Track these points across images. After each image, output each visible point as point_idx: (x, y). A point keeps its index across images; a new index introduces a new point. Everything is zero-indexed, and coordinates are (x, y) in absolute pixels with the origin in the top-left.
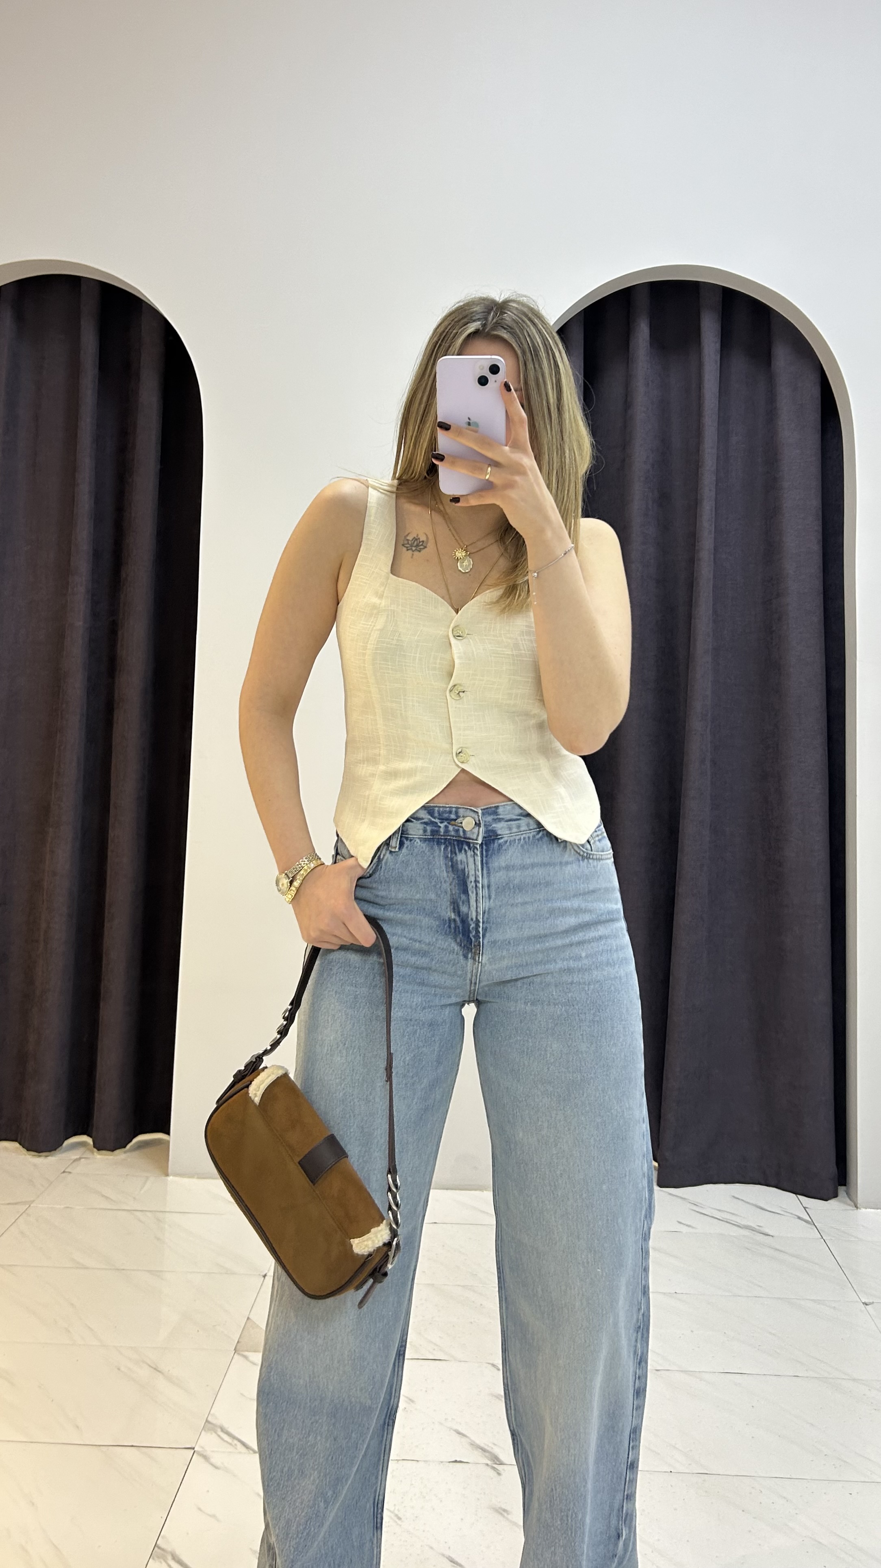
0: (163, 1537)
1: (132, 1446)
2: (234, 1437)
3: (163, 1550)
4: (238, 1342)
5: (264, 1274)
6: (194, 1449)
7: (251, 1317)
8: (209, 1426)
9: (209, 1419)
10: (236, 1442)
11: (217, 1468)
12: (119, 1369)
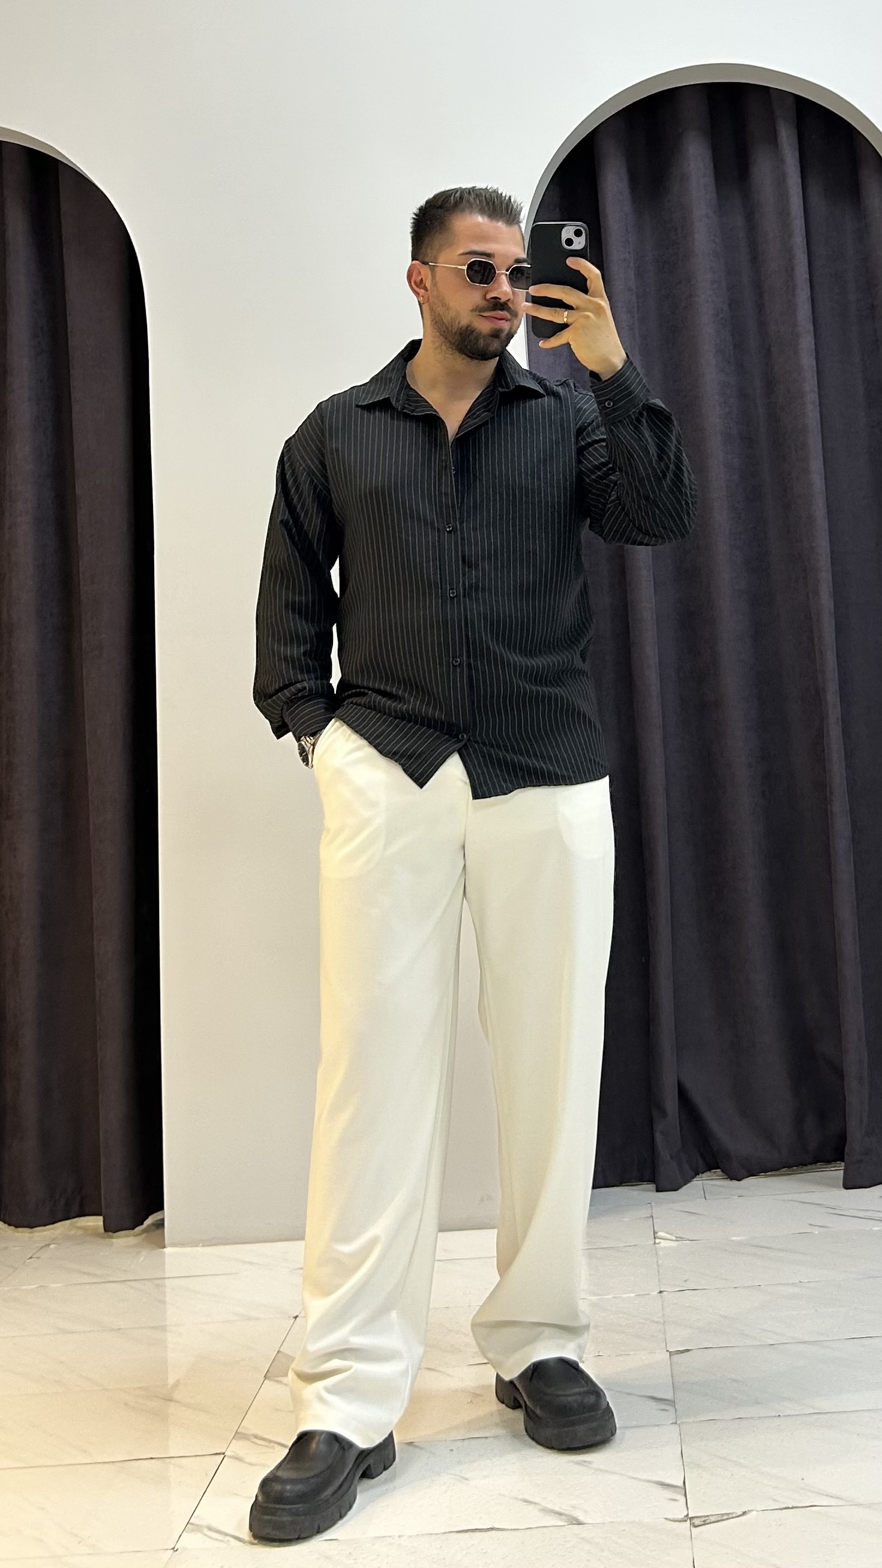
0: (195, 1517)
1: (152, 1458)
2: (270, 1441)
3: (197, 1525)
4: (268, 1371)
5: (295, 1315)
6: (224, 1453)
7: (281, 1350)
8: (238, 1435)
9: (238, 1431)
10: (272, 1444)
11: (251, 1464)
12: (126, 1404)
